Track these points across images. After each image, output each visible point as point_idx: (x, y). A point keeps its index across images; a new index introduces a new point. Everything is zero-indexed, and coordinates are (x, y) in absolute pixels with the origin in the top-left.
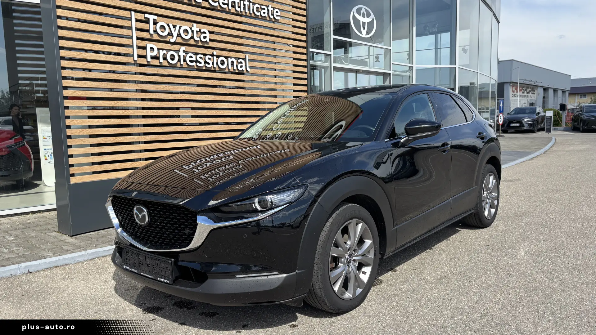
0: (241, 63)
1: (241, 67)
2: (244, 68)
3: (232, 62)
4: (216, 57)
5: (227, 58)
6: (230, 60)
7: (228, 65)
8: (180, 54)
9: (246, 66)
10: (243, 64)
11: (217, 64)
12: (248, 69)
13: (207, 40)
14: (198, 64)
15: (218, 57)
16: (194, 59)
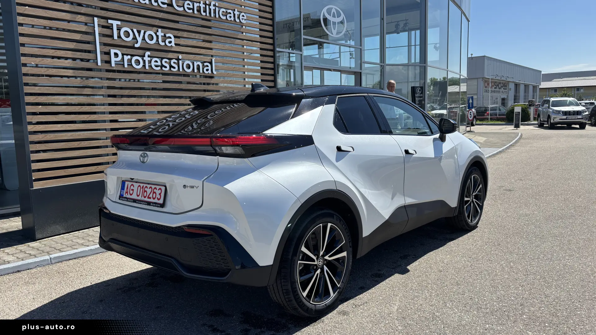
0: (207, 66)
1: (207, 70)
2: (210, 72)
3: (198, 66)
4: (181, 61)
5: (192, 61)
6: (196, 64)
7: (194, 68)
8: (144, 58)
9: (212, 69)
10: (209, 68)
11: (183, 68)
12: (215, 72)
13: (173, 44)
14: (164, 69)
16: (159, 63)
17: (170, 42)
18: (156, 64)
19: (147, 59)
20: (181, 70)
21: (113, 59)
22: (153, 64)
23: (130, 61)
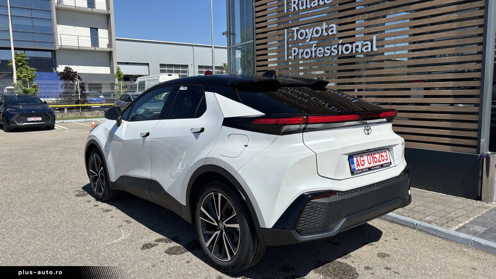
0: (367, 45)
1: (367, 49)
2: (369, 50)
3: (357, 47)
4: (341, 45)
5: (351, 43)
6: (354, 45)
7: (352, 50)
9: (372, 47)
10: (369, 46)
12: (375, 49)
13: (335, 32)
14: (326, 55)
15: (343, 44)
17: (332, 31)
18: (320, 52)
19: (313, 49)
20: (340, 53)
21: (293, 54)
23: (302, 53)
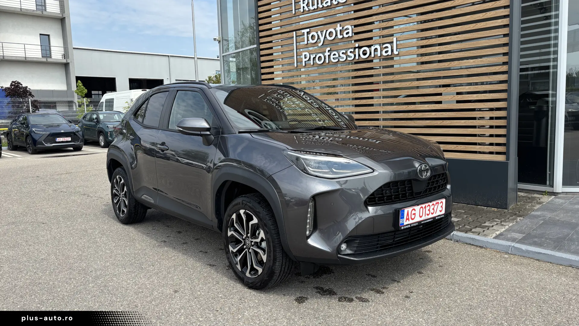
0: (387, 47)
1: (386, 52)
2: (389, 53)
4: (357, 49)
6: (373, 48)
7: (370, 54)
8: (325, 54)
10: (389, 49)
11: (359, 55)
12: (395, 52)
13: (350, 35)
14: (341, 60)
16: (337, 56)
17: (347, 33)
18: (334, 56)
19: (327, 54)
20: (357, 57)
21: (304, 60)
22: (332, 57)
23: (314, 58)
